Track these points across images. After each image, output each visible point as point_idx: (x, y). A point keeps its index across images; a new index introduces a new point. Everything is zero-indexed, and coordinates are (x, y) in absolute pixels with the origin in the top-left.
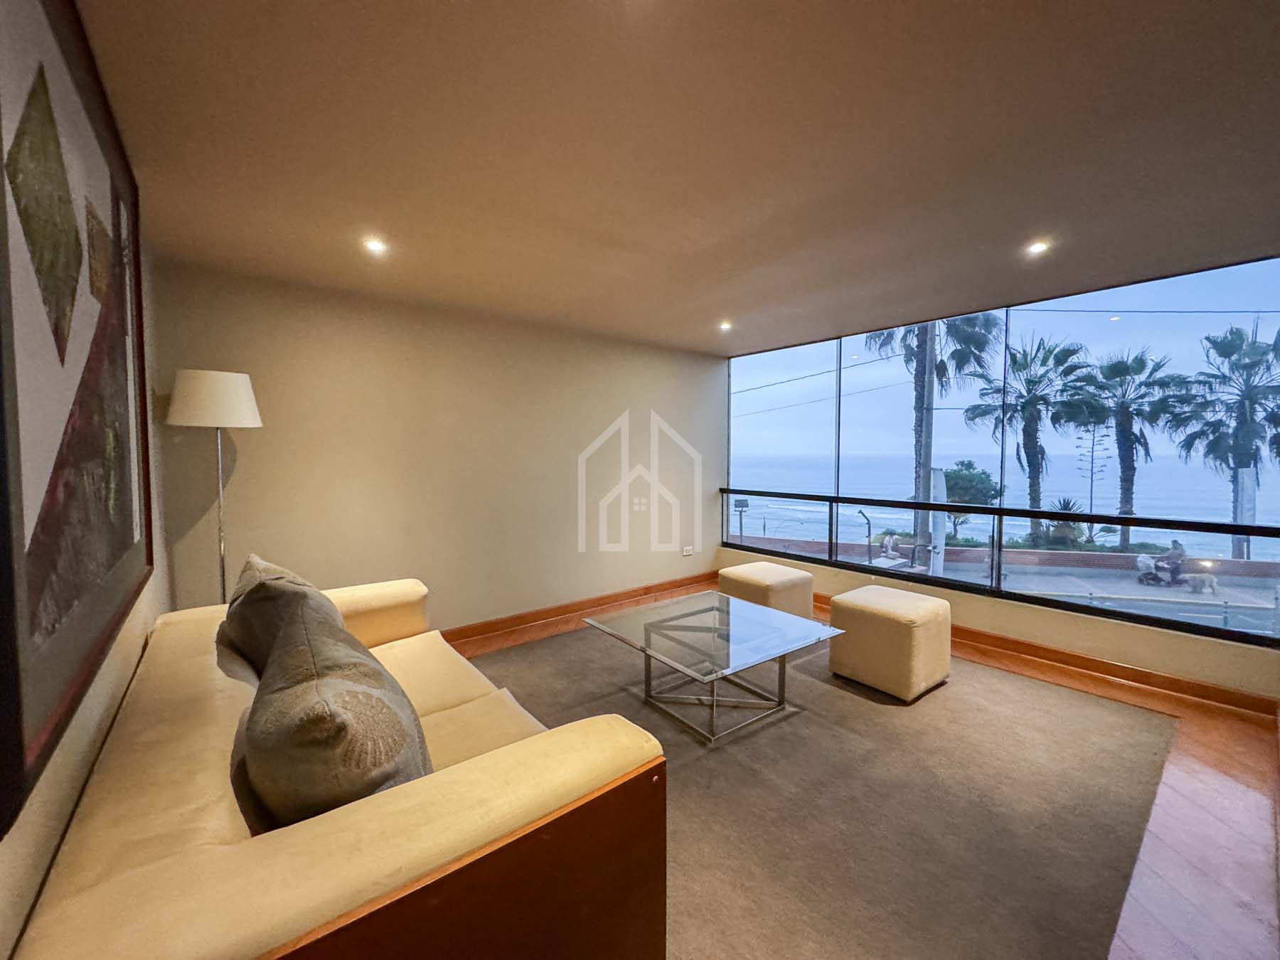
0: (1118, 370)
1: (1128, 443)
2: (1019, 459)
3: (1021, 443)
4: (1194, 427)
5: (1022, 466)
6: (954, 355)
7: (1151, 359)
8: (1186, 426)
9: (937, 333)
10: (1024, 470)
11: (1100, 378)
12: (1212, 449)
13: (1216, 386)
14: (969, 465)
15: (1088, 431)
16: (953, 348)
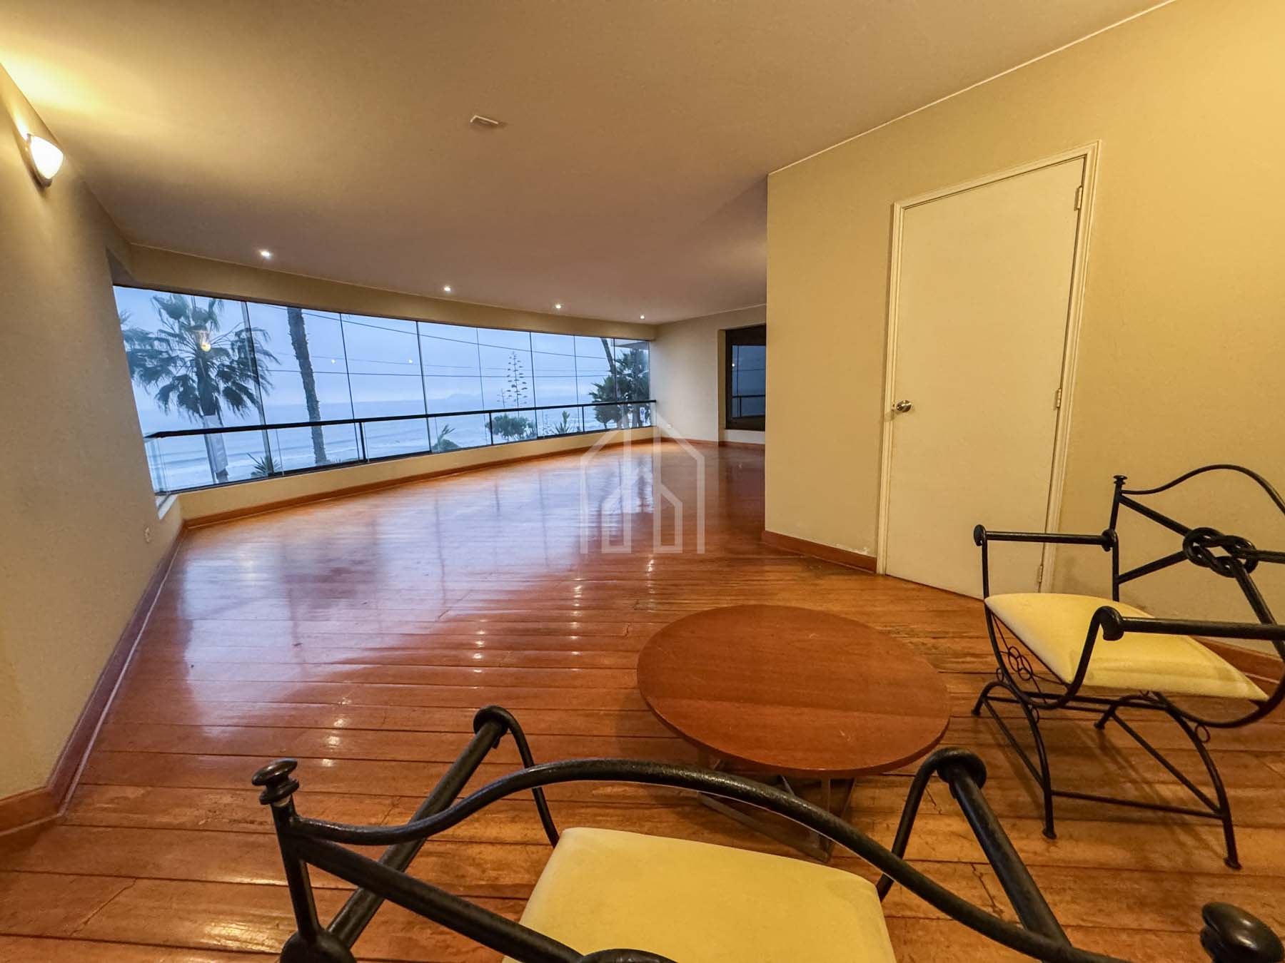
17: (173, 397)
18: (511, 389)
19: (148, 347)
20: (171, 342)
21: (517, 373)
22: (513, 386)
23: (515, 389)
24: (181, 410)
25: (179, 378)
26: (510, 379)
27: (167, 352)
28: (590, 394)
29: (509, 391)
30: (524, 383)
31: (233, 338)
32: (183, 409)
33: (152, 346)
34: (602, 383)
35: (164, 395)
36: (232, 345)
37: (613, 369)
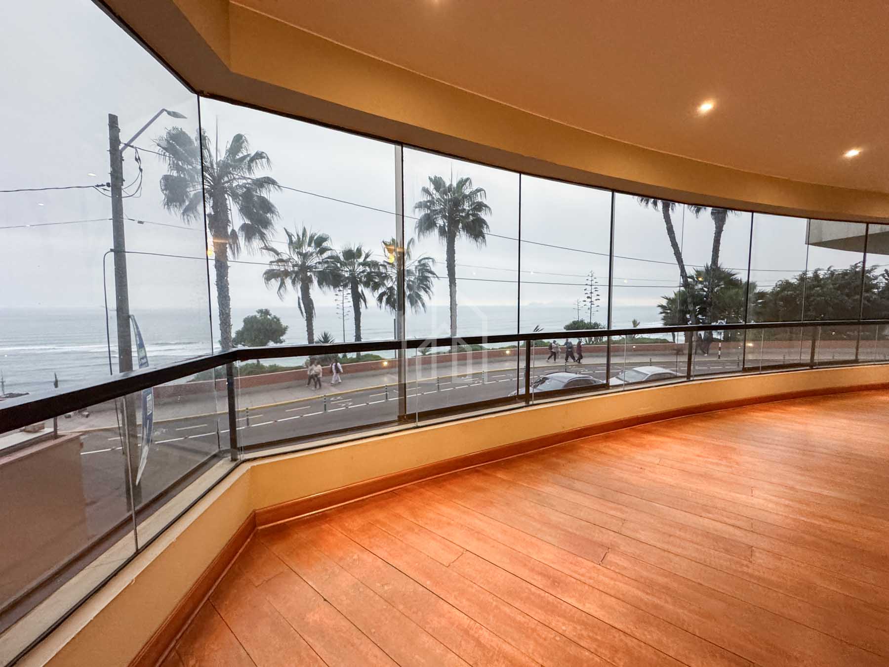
0: (351, 255)
1: (358, 298)
2: (300, 308)
3: (301, 297)
4: (382, 290)
5: (302, 313)
6: (244, 227)
7: (365, 251)
8: (378, 289)
9: (229, 208)
10: (303, 316)
11: (342, 258)
12: (388, 302)
13: (389, 269)
14: (267, 312)
15: (340, 291)
16: (242, 222)
17: (385, 298)
18: (586, 299)
19: (376, 270)
20: (388, 267)
21: (593, 287)
22: (588, 297)
23: (590, 300)
24: (387, 307)
25: (388, 289)
26: (586, 292)
27: (385, 273)
28: (659, 306)
29: (585, 301)
30: (598, 295)
31: (417, 264)
32: (388, 307)
33: (379, 269)
34: (672, 296)
35: (380, 299)
36: (416, 268)
37: (686, 284)
